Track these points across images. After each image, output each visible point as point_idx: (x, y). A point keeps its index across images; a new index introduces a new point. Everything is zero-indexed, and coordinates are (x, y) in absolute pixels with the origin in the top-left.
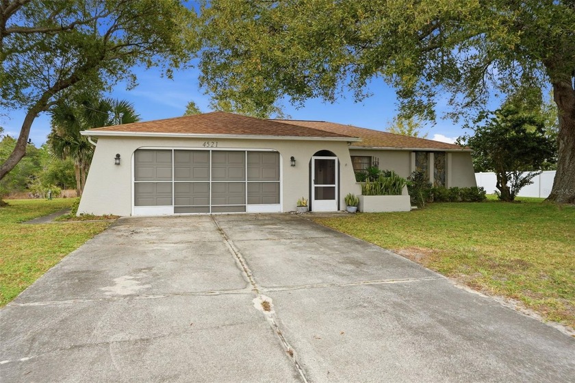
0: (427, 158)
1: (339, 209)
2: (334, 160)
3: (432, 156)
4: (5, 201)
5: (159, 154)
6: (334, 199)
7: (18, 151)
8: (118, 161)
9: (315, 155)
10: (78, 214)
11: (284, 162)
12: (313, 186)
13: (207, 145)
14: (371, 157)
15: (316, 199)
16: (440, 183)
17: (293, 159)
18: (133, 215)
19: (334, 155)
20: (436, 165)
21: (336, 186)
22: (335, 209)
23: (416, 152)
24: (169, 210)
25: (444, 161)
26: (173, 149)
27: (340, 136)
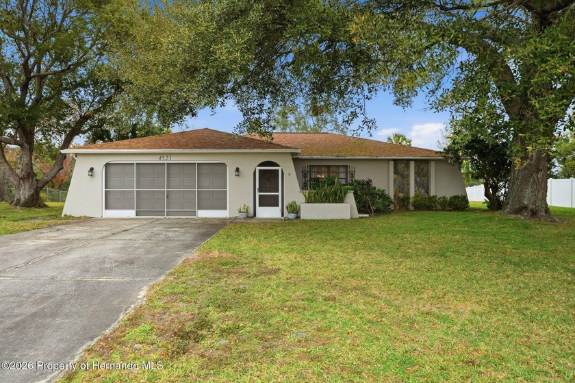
0: (408, 166)
1: (283, 215)
2: (278, 170)
3: (412, 164)
4: (47, 203)
5: (127, 167)
6: (278, 206)
7: (56, 166)
8: (90, 173)
9: (260, 165)
10: (63, 215)
11: (230, 172)
12: (258, 194)
13: (162, 159)
14: (347, 166)
15: (259, 206)
16: (423, 191)
17: (237, 170)
18: (103, 216)
19: (278, 166)
20: (417, 173)
21: (280, 194)
22: (279, 215)
23: (395, 161)
24: (131, 213)
25: (428, 169)
26: (135, 162)
27: (287, 147)
